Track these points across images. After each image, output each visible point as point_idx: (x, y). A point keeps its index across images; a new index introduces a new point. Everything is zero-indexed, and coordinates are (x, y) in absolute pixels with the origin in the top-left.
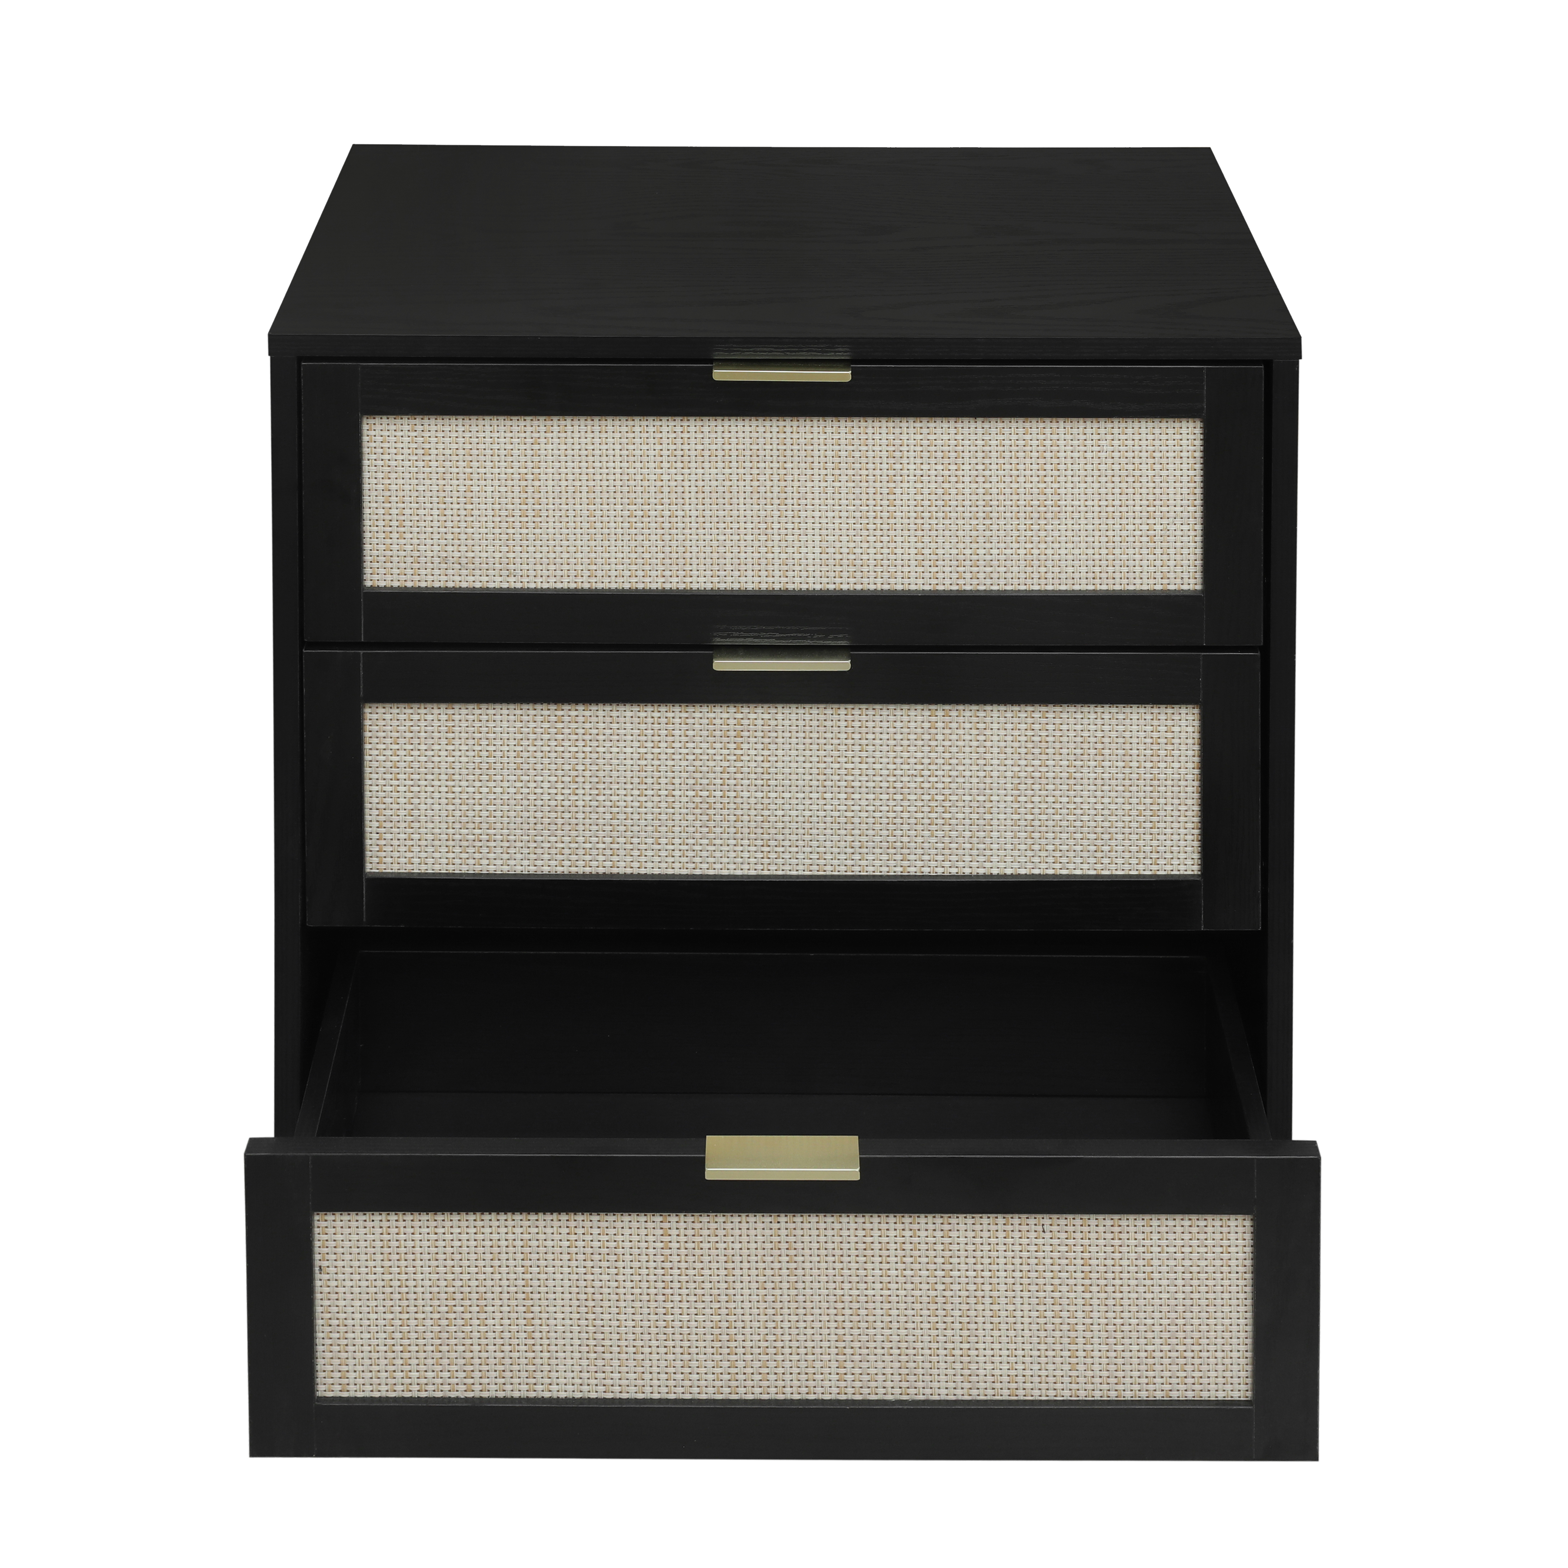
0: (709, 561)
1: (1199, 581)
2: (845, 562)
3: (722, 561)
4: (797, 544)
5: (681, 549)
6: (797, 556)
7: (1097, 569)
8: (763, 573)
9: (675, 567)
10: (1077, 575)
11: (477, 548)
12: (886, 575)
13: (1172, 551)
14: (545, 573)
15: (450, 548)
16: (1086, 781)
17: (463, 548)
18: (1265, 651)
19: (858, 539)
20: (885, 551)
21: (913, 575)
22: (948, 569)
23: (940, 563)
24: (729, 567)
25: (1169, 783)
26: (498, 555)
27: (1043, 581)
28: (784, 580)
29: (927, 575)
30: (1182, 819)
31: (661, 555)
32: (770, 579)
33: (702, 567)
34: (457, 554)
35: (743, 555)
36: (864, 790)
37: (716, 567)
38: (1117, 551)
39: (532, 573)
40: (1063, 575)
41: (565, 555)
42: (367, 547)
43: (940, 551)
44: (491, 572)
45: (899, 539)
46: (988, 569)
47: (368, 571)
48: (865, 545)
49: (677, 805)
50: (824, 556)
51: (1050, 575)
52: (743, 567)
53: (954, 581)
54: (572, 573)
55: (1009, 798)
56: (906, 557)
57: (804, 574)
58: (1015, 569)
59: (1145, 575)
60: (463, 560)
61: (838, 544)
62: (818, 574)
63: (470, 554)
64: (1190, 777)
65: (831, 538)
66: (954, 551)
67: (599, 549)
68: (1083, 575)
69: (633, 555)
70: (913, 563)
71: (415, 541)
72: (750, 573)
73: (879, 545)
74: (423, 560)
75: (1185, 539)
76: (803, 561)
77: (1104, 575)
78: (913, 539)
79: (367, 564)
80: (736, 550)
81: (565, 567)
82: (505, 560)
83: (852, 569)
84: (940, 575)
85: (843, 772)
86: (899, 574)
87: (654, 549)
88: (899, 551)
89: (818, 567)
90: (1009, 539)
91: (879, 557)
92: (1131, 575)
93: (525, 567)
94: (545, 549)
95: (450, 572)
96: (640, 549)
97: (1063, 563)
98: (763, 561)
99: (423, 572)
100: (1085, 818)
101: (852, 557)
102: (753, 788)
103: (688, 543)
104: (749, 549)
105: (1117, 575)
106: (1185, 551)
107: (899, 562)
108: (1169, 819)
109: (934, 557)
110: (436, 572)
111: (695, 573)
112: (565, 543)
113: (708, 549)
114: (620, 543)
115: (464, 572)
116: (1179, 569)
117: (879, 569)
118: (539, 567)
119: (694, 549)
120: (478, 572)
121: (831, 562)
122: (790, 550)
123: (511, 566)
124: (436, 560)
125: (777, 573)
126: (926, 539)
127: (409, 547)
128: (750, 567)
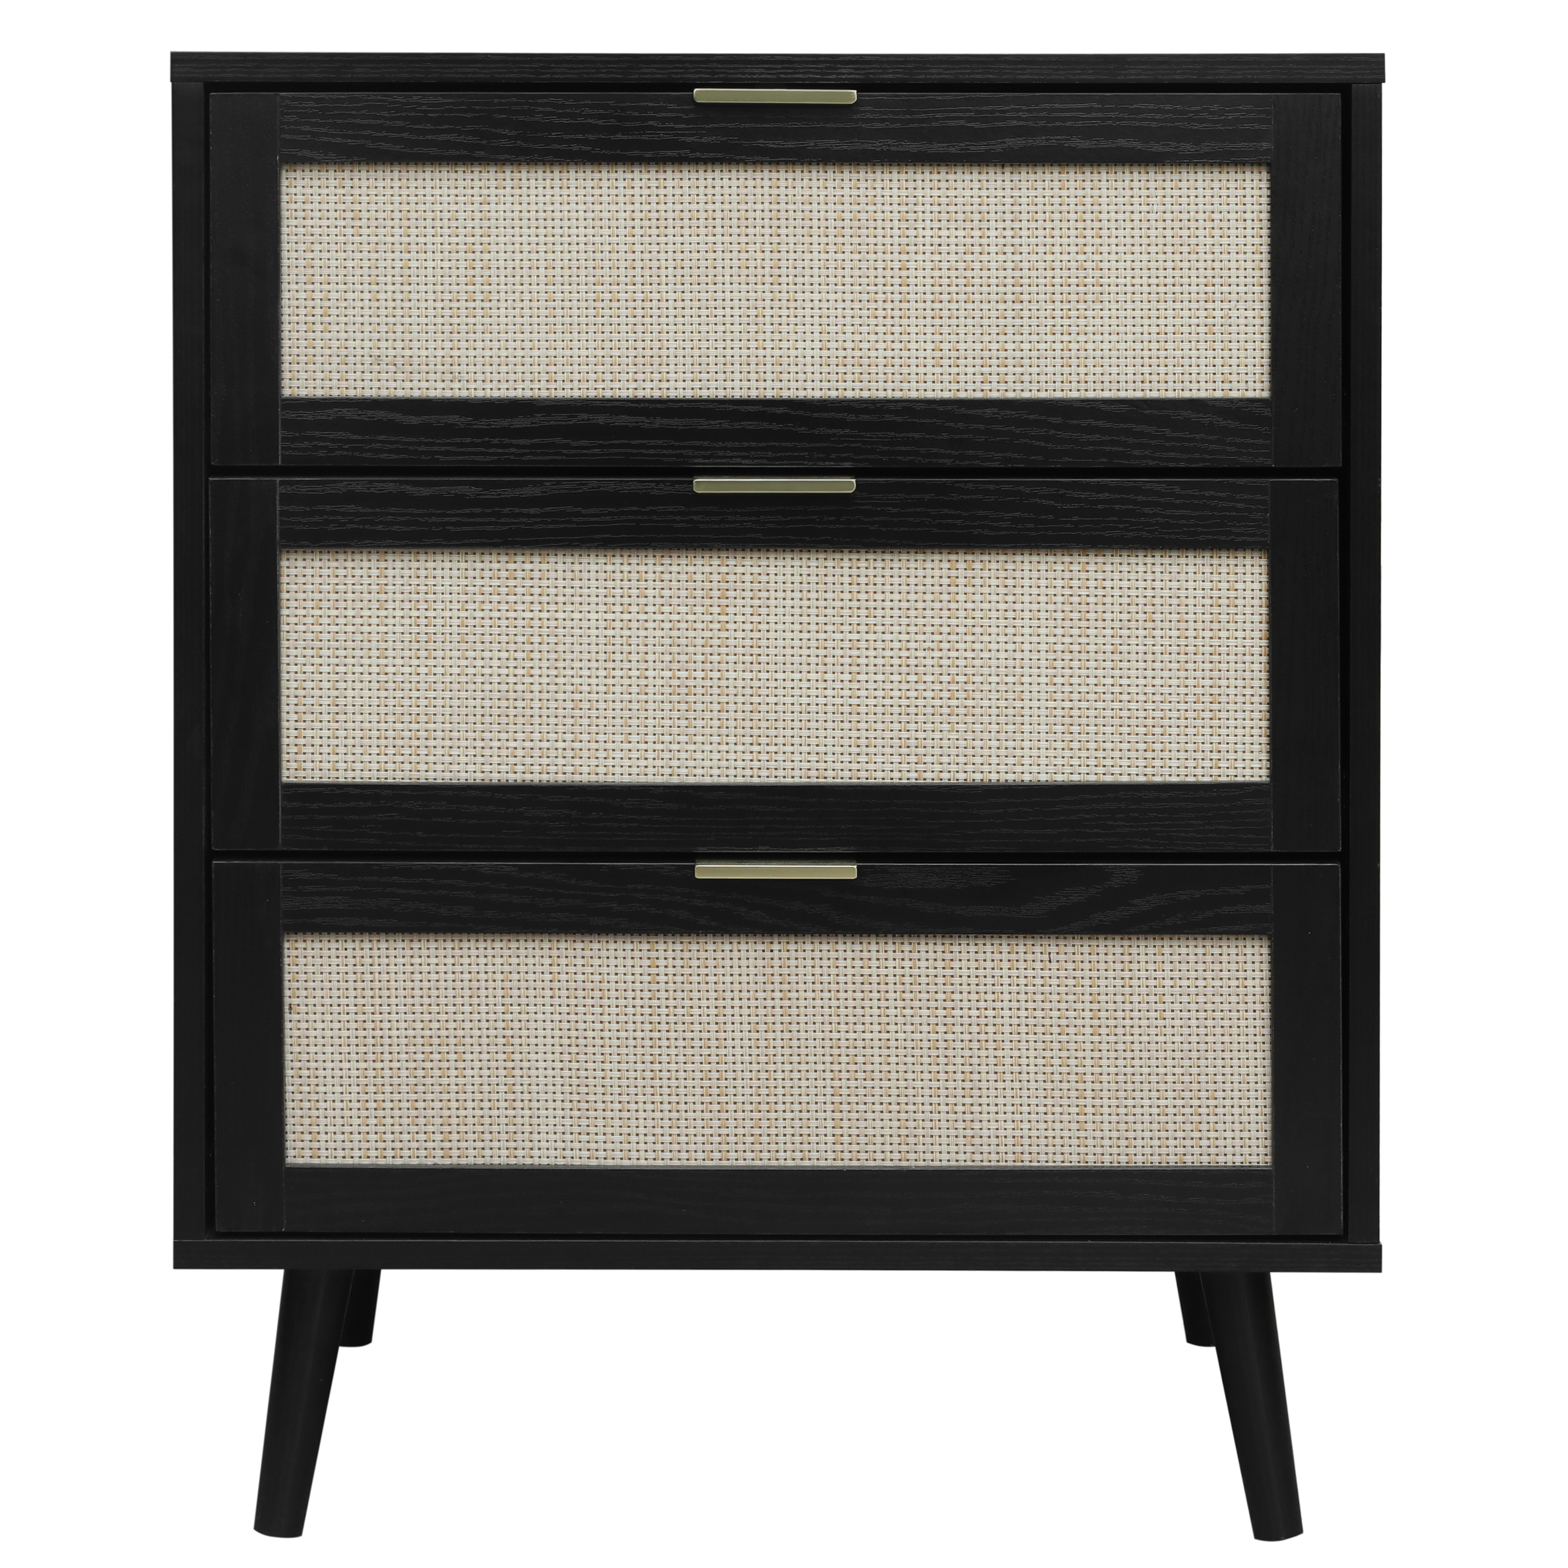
0: (689, 360)
1: (1267, 385)
2: (849, 361)
3: (704, 360)
4: (792, 336)
5: (656, 344)
6: (793, 352)
7: (1146, 370)
8: (753, 376)
9: (648, 369)
10: (1122, 378)
11: (415, 344)
12: (897, 377)
13: (1234, 345)
14: (496, 376)
15: (383, 344)
16: (1133, 656)
17: (399, 344)
18: (1343, 474)
20: (897, 345)
21: (929, 377)
22: (970, 370)
23: (961, 361)
24: (712, 368)
25: (1232, 658)
26: (440, 353)
27: (1083, 386)
28: (777, 384)
29: (946, 378)
30: (1248, 707)
31: (632, 353)
32: (762, 384)
33: (681, 368)
34: (391, 352)
35: (729, 352)
36: (871, 669)
37: (697, 368)
38: (1170, 345)
39: (480, 376)
40: (1106, 378)
41: (520, 353)
42: (286, 343)
43: (962, 346)
44: (432, 376)
45: (913, 330)
46: (1019, 370)
47: (286, 375)
48: (873, 337)
49: (650, 690)
50: (825, 353)
51: (1090, 378)
52: (729, 368)
53: (978, 385)
54: (528, 376)
55: (1043, 680)
56: (921, 354)
57: (801, 376)
58: (1050, 369)
59: (1202, 377)
60: (399, 361)
61: (841, 337)
62: (817, 376)
63: (407, 352)
64: (1256, 650)
65: (833, 329)
66: (978, 346)
67: (559, 344)
68: (1130, 377)
69: (600, 353)
70: (930, 361)
71: (343, 335)
72: (737, 376)
74: (351, 359)
75: (1250, 329)
76: (801, 360)
77: (1155, 378)
78: (929, 330)
79: (285, 367)
80: (721, 344)
81: (520, 368)
82: (448, 360)
83: (857, 369)
84: (962, 378)
85: (847, 644)
86: (913, 377)
87: (624, 344)
88: (913, 346)
89: (817, 368)
90: (1042, 329)
91: (890, 353)
92: (1187, 377)
93: (472, 368)
94: (495, 344)
95: (384, 376)
96: (607, 344)
97: (1106, 361)
98: (753, 360)
99: (351, 376)
100: (1133, 705)
101: (857, 353)
102: (740, 667)
103: (664, 336)
104: (737, 344)
105: (1170, 378)
106: (1250, 346)
107: (913, 361)
108: (1232, 706)
109: (954, 354)
110: (367, 376)
111: (672, 376)
112: (519, 336)
113: (688, 345)
114: (584, 336)
115: (399, 376)
116: (1242, 369)
117: (889, 370)
118: (488, 369)
119: (672, 344)
120: (416, 376)
121: (833, 361)
122: (784, 344)
123: (456, 368)
124: (367, 360)
125: (769, 376)
126: (945, 330)
127: (335, 344)
128: (737, 367)
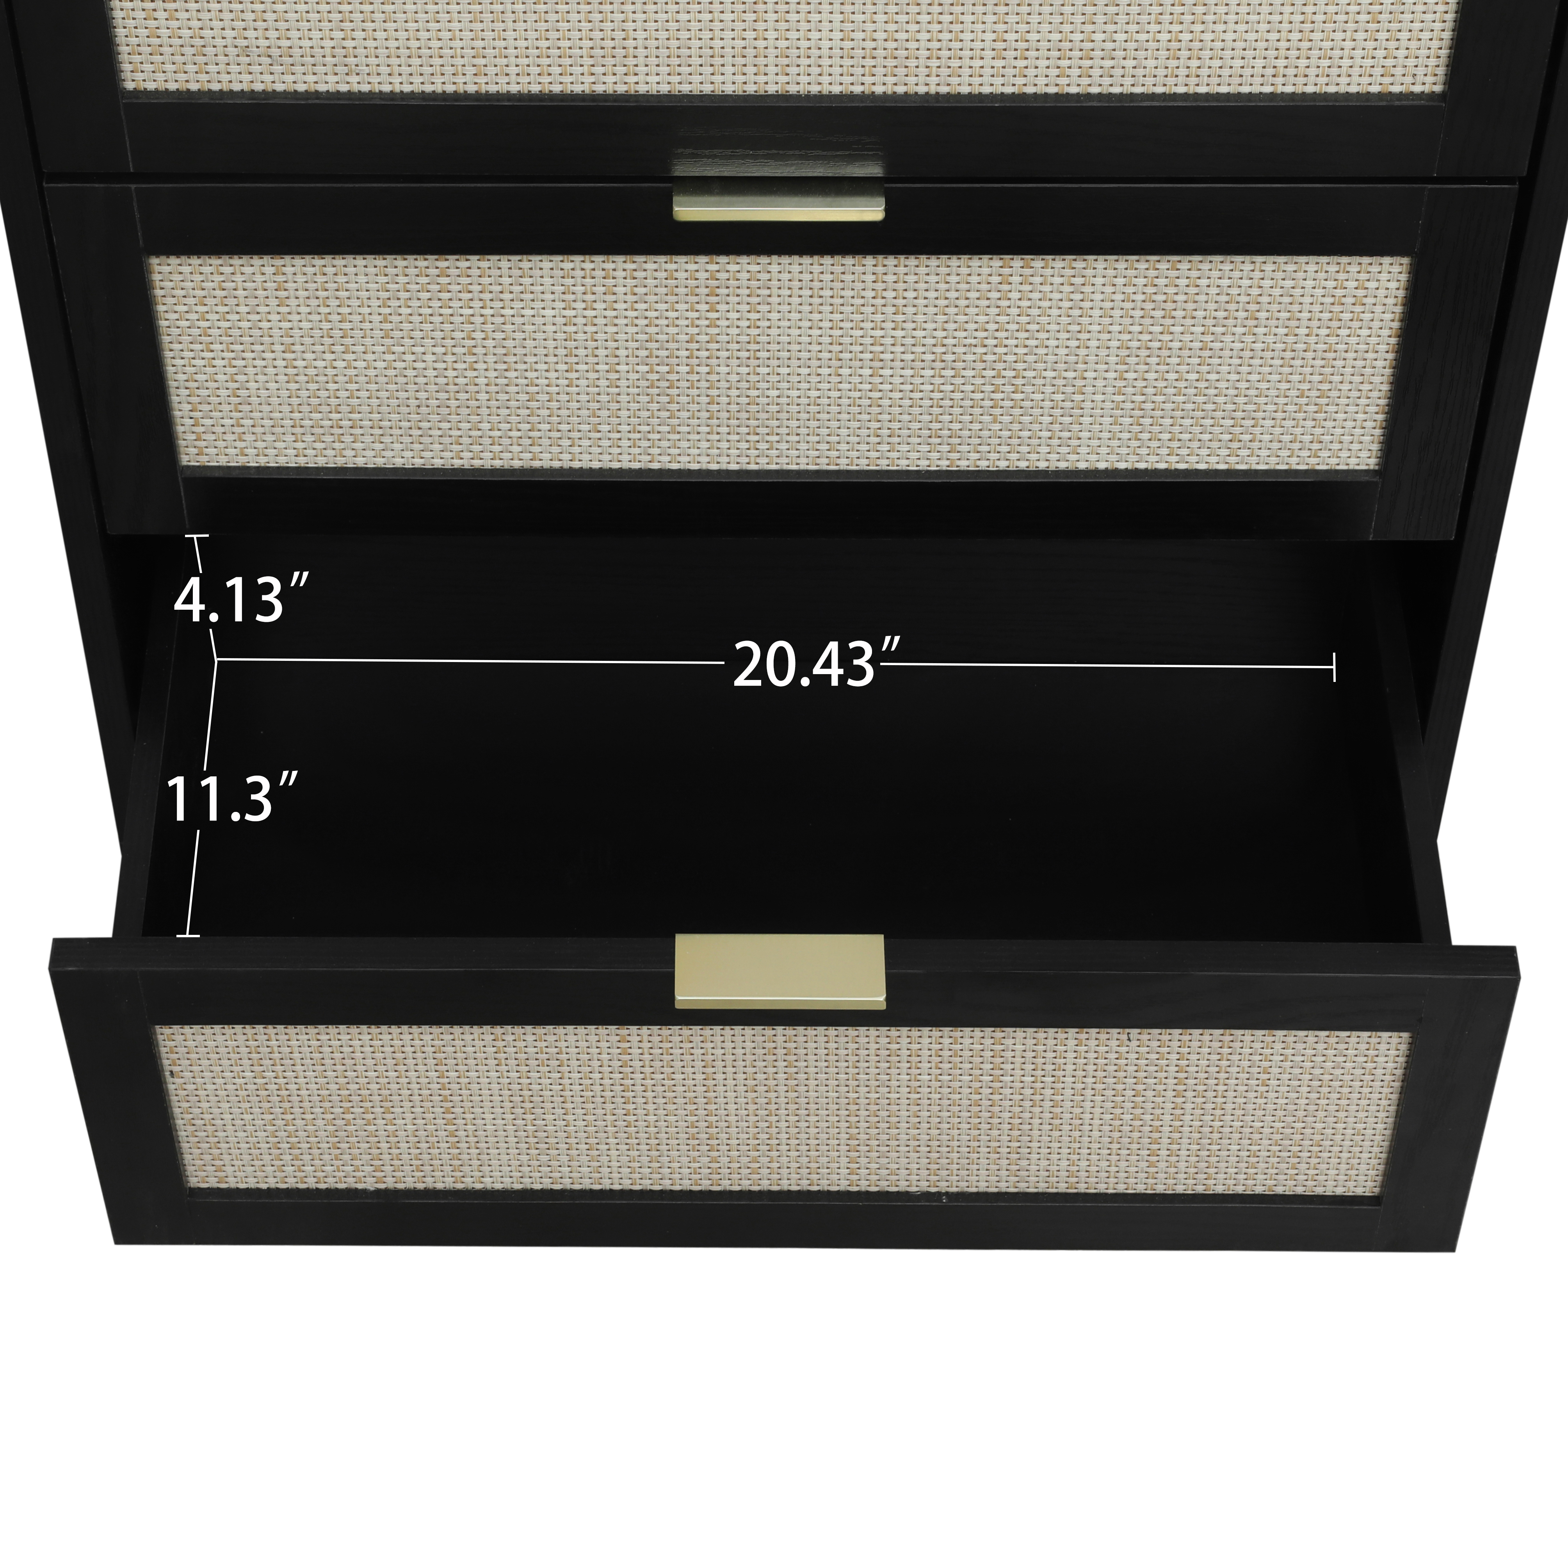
0: (664, 52)
1: (1441, 78)
2: (880, 53)
3: (684, 52)
4: (804, 26)
5: (619, 35)
6: (804, 44)
7: (1281, 62)
8: (750, 70)
9: (610, 61)
10: (1247, 72)
11: (294, 34)
12: (944, 71)
13: (1404, 35)
14: (405, 69)
15: (251, 34)
16: (1227, 353)
17: (272, 34)
18: (1526, 180)
19: (903, 18)
20: (946, 36)
21: (987, 71)
22: (1043, 63)
23: (1032, 54)
24: (695, 61)
25: (1350, 355)
26: (328, 43)
27: (1193, 80)
28: (783, 79)
29: (1010, 71)
30: (1363, 401)
31: (587, 43)
32: (762, 79)
33: (653, 60)
34: (263, 43)
35: (717, 43)
36: (898, 364)
37: (675, 61)
38: (1317, 36)
39: (384, 69)
40: (1226, 72)
41: (435, 44)
42: (120, 32)
43: (1033, 36)
44: (320, 69)
45: (968, 18)
46: (1108, 63)
47: (126, 67)
48: (913, 27)
49: (623, 383)
50: (848, 44)
51: (1204, 72)
52: (718, 61)
53: (1052, 80)
54: (449, 70)
55: (1112, 375)
56: (978, 45)
57: (815, 70)
58: (1151, 63)
59: (1356, 71)
60: (275, 52)
61: (870, 27)
62: (837, 70)
63: (285, 43)
64: (1383, 347)
65: (859, 17)
66: (1056, 36)
67: (489, 34)
68: (1258, 71)
69: (543, 44)
70: (989, 53)
71: (195, 24)
72: (729, 70)
73: (936, 27)
74: (210, 50)
75: (1429, 17)
76: (814, 52)
77: (1291, 71)
78: (990, 18)
79: (124, 57)
80: (706, 35)
81: (437, 61)
82: (339, 51)
83: (891, 63)
84: (1031, 72)
85: (868, 341)
86: (966, 71)
87: (576, 34)
88: (967, 36)
89: (837, 61)
90: (1145, 18)
91: (935, 45)
92: (1334, 71)
93: (372, 61)
94: (402, 35)
95: (256, 68)
96: (553, 35)
97: (1228, 53)
98: (750, 52)
99: (212, 68)
100: (1221, 399)
101: (891, 45)
102: (735, 362)
103: (630, 25)
104: (728, 34)
105: (1312, 72)
106: (1426, 35)
107: (967, 53)
108: (1343, 401)
109: (1023, 45)
110: (234, 68)
111: (642, 69)
112: (433, 26)
113: (663, 35)
114: (521, 26)
115: (277, 69)
116: (1411, 62)
117: (934, 63)
118: (394, 61)
119: (640, 34)
120: (298, 69)
121: (859, 52)
122: (793, 35)
123: (351, 60)
124: (231, 50)
125: (772, 69)
126: (1012, 19)
127: (186, 33)
128: (729, 60)
